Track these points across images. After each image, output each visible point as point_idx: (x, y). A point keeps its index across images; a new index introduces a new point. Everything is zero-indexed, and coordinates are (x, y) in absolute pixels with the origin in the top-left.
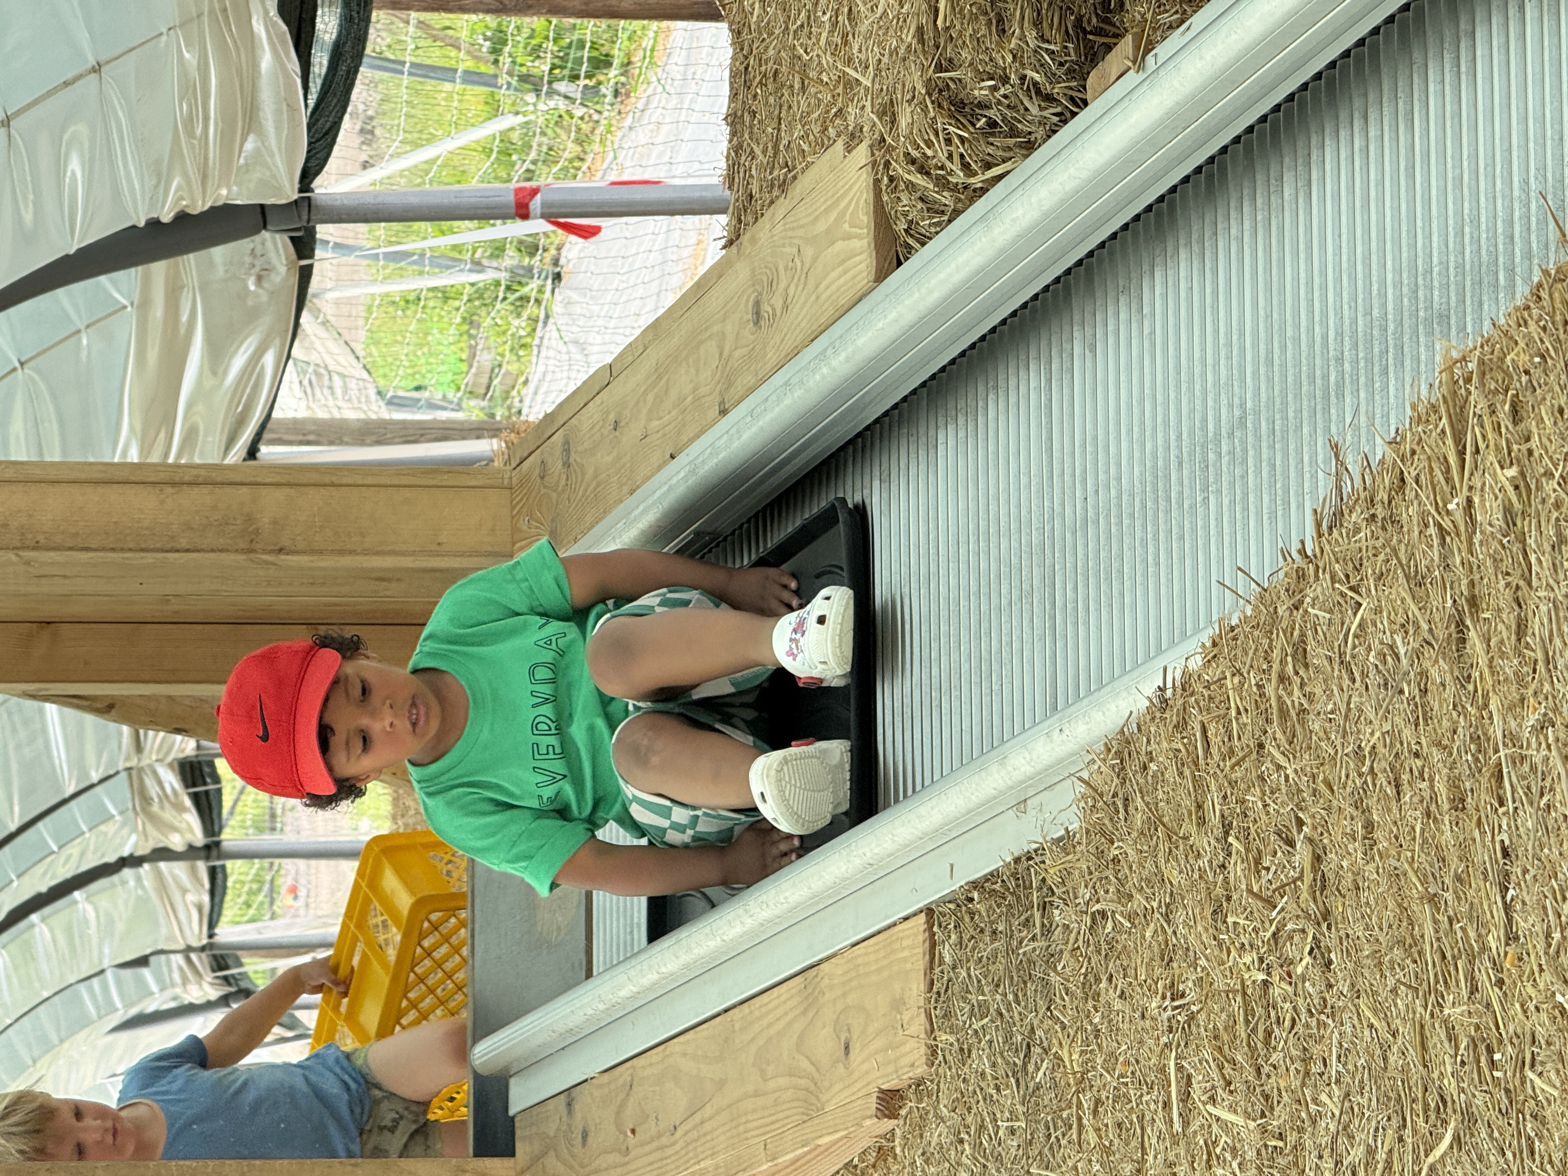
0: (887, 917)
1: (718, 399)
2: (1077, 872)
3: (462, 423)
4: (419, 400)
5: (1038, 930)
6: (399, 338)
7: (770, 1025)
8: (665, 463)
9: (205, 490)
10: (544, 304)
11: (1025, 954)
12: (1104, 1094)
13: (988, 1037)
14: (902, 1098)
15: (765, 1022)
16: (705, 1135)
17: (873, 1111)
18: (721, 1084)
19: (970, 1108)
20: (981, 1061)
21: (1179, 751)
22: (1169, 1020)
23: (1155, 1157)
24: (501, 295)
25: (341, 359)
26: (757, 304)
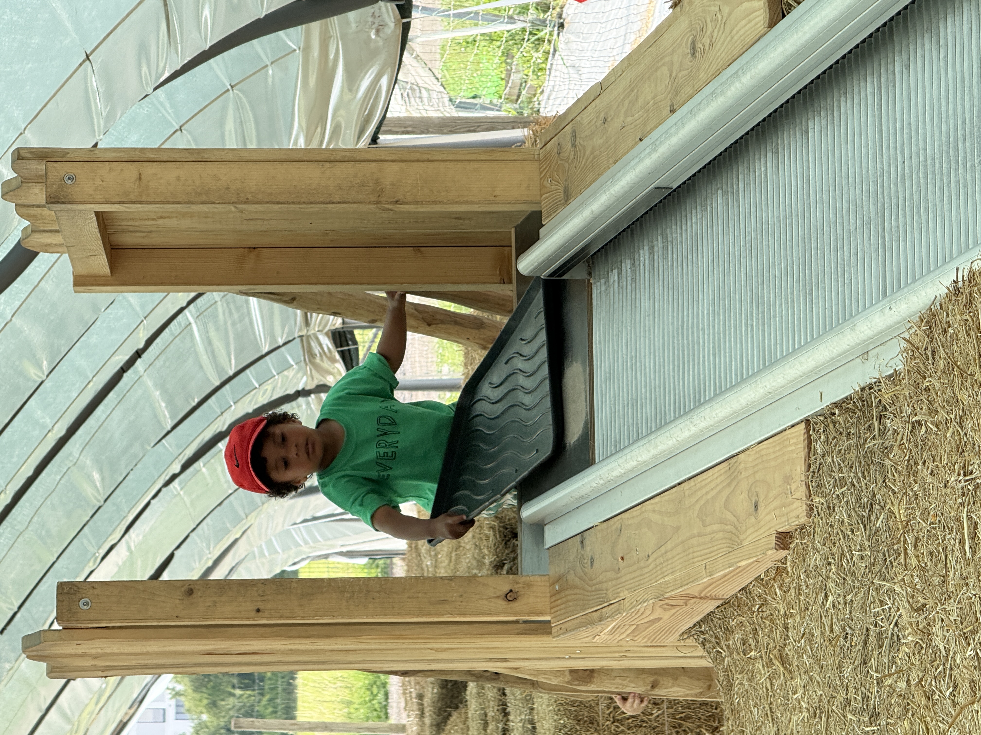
0: (780, 426)
1: (669, 103)
2: (902, 397)
3: (503, 118)
4: (476, 104)
5: (876, 433)
6: (462, 66)
7: (707, 493)
8: (636, 144)
9: (350, 165)
10: (553, 42)
11: (868, 448)
12: (921, 535)
13: (845, 499)
14: (791, 537)
15: (704, 491)
16: (668, 560)
17: (773, 545)
18: (677, 529)
19: (834, 543)
20: (841, 514)
21: (968, 321)
22: (962, 488)
23: (954, 574)
24: (526, 37)
25: (427, 80)
26: (693, 43)
